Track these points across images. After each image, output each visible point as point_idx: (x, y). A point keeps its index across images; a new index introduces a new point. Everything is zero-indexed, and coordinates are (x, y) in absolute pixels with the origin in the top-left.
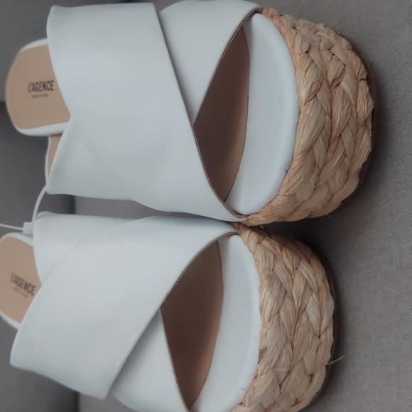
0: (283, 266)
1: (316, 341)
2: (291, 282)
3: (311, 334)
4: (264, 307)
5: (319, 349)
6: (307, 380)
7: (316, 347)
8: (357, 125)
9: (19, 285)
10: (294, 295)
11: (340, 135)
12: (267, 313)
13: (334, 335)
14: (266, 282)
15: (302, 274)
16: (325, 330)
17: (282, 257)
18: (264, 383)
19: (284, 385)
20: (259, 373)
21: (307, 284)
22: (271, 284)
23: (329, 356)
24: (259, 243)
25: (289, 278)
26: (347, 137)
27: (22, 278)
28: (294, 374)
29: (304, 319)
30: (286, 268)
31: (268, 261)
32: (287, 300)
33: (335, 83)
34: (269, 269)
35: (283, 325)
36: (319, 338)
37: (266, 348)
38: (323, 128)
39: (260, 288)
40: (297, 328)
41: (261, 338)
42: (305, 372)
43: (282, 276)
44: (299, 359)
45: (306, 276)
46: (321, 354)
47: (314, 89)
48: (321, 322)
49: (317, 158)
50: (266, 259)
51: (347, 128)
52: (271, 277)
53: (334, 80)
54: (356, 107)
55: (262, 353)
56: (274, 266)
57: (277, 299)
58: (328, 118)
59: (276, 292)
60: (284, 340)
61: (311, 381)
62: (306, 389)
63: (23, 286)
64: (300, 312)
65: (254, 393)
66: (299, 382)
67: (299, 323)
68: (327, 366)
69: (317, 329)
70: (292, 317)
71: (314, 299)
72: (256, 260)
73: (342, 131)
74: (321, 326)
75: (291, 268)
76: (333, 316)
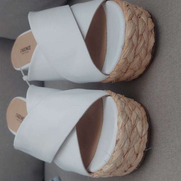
0: (128, 108)
1: (140, 140)
2: (131, 114)
3: (138, 136)
4: (119, 123)
5: (141, 143)
6: (135, 156)
7: (140, 142)
8: (148, 31)
9: (19, 118)
10: (132, 120)
11: (142, 34)
12: (120, 125)
13: (148, 138)
14: (121, 113)
15: (136, 112)
16: (144, 135)
17: (128, 105)
18: (117, 154)
19: (125, 157)
20: (115, 150)
21: (137, 116)
22: (122, 114)
23: (145, 147)
24: (119, 99)
25: (130, 113)
26: (145, 35)
27: (21, 115)
28: (130, 152)
29: (135, 130)
30: (130, 109)
31: (122, 105)
32: (129, 121)
33: (139, 16)
34: (122, 109)
35: (127, 131)
36: (141, 138)
37: (119, 139)
38: (135, 30)
39: (118, 115)
40: (132, 133)
41: (117, 135)
42: (135, 152)
43: (127, 111)
44: (133, 146)
45: (137, 113)
46: (142, 145)
47: (131, 16)
48: (143, 132)
49: (134, 42)
50: (121, 105)
51: (145, 32)
52: (123, 112)
53: (138, 15)
54: (148, 25)
55: (117, 141)
56: (124, 108)
57: (125, 120)
58: (137, 27)
59: (124, 117)
60: (127, 137)
61: (137, 157)
62: (135, 160)
63: (21, 118)
64: (134, 127)
65: (113, 159)
66: (132, 156)
67: (133, 131)
68: (144, 151)
69: (140, 135)
70: (130, 128)
71: (140, 122)
72: (117, 105)
73: (143, 33)
74: (142, 134)
75: (131, 110)
76: (148, 130)
